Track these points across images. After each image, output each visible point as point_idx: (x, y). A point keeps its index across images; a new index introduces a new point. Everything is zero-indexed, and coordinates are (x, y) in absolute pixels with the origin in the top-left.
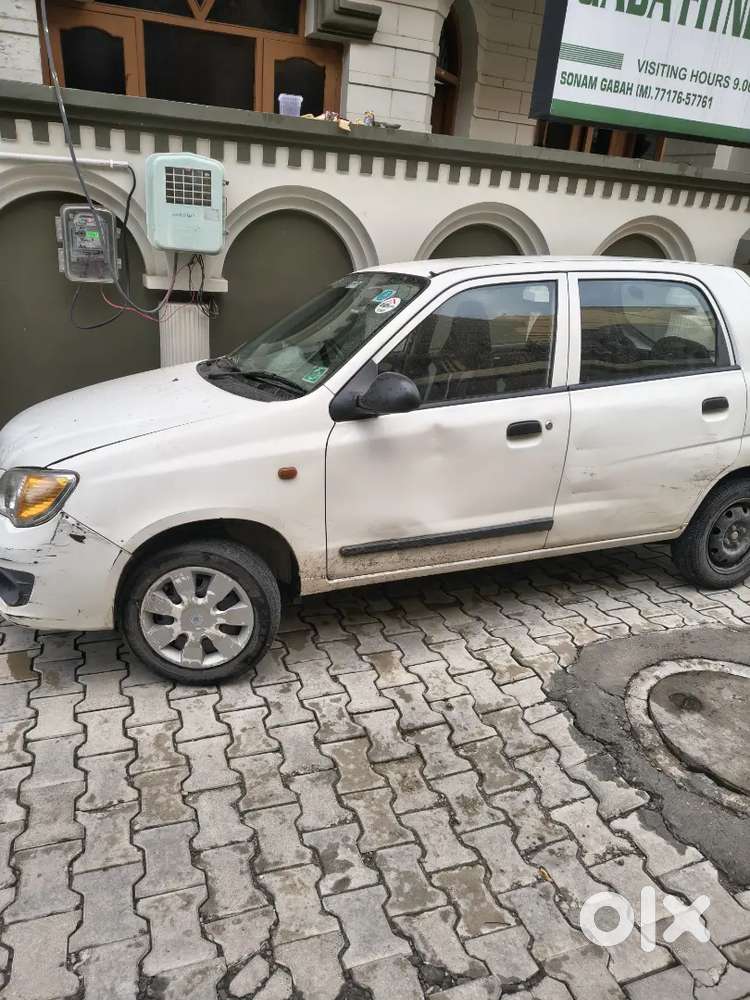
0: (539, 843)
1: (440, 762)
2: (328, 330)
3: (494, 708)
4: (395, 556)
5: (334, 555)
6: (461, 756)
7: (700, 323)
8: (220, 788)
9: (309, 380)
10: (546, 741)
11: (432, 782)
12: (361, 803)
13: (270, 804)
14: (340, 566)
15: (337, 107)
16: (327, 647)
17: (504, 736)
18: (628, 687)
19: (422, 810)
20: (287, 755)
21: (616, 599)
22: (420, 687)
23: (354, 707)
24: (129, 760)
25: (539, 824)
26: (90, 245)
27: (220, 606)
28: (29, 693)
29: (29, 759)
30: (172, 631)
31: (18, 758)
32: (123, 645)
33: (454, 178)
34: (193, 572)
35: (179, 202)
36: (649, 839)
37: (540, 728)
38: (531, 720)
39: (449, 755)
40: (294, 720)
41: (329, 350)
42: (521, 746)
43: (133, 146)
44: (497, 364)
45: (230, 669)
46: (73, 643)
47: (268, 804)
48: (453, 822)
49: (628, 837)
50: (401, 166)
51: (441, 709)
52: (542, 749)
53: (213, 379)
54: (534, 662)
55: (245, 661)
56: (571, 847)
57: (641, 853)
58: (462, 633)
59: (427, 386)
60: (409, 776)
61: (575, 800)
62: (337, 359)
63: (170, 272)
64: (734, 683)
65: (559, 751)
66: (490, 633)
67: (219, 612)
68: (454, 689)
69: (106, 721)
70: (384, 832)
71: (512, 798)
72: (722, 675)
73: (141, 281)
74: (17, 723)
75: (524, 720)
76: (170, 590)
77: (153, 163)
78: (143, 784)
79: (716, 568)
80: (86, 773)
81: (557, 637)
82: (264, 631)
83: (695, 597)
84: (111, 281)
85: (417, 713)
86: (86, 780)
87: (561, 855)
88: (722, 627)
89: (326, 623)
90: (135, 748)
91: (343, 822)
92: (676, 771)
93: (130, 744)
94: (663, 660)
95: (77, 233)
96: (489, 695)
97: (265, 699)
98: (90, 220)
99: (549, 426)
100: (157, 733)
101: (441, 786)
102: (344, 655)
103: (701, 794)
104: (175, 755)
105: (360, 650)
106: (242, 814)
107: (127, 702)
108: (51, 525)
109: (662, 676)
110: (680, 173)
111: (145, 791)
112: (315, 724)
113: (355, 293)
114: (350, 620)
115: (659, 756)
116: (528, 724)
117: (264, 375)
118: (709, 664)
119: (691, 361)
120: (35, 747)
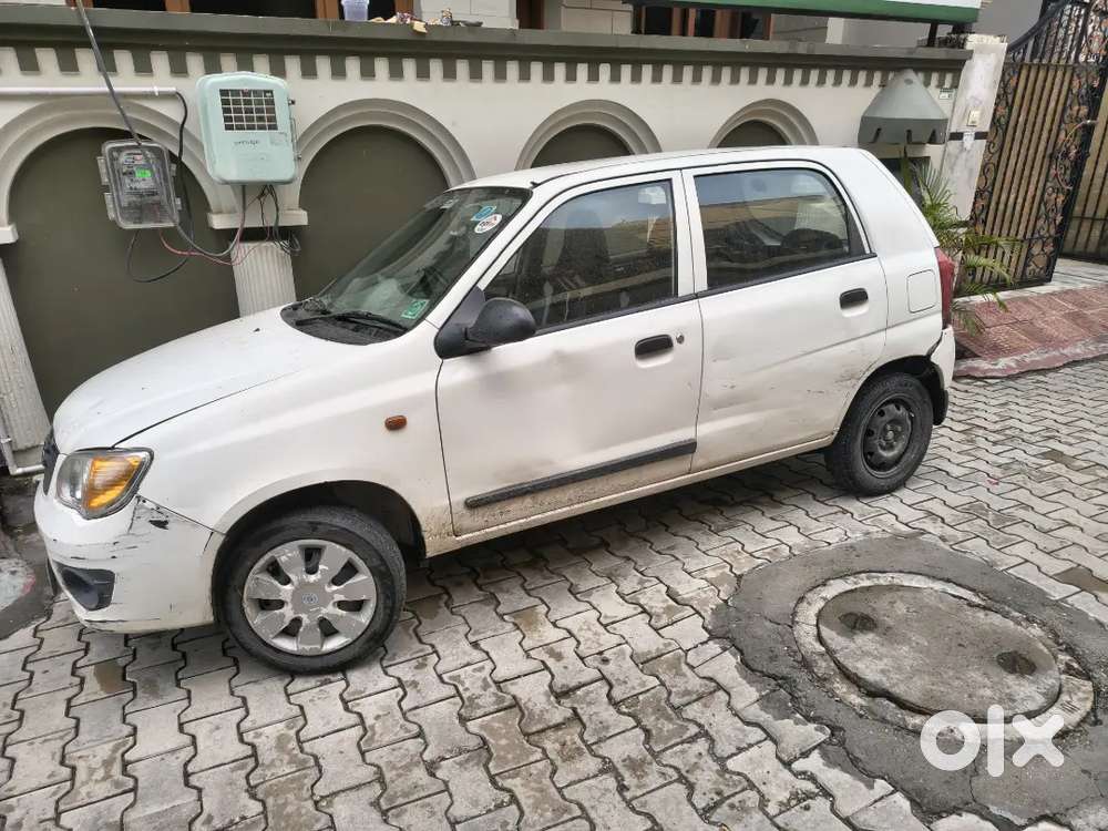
0: (717, 798)
1: (601, 723)
2: (426, 257)
3: (654, 655)
4: (528, 501)
5: (459, 508)
6: (624, 714)
7: (829, 211)
8: (357, 787)
9: (409, 315)
10: (713, 684)
11: (594, 747)
12: (518, 781)
13: (416, 797)
14: (469, 520)
15: (411, 7)
16: (463, 611)
17: (667, 684)
18: (794, 614)
19: (588, 778)
20: (430, 739)
21: (772, 518)
22: (572, 642)
23: (500, 674)
24: (249, 768)
25: (715, 777)
26: (142, 186)
27: (336, 581)
28: (124, 708)
29: (130, 783)
30: (283, 616)
31: (117, 784)
32: (227, 640)
33: (548, 77)
34: (300, 546)
35: (240, 128)
36: (834, 777)
37: (706, 671)
38: (695, 664)
39: (609, 713)
40: (433, 698)
41: (430, 278)
42: (687, 693)
43: (179, 69)
44: (618, 276)
45: (356, 650)
46: (170, 643)
47: (414, 797)
48: (622, 788)
49: (812, 778)
50: (488, 68)
51: (596, 664)
52: (711, 693)
53: (300, 325)
54: (692, 598)
55: (371, 639)
56: (752, 798)
57: (827, 794)
58: (611, 577)
59: (543, 308)
60: (569, 743)
61: (751, 746)
62: (438, 289)
63: (239, 208)
64: (908, 595)
65: (729, 694)
66: (641, 573)
67: (335, 588)
68: (608, 640)
69: (217, 728)
70: (547, 810)
71: (683, 752)
72: (891, 588)
73: (206, 221)
74: (112, 744)
75: (688, 664)
76: (275, 570)
77: (205, 86)
78: (268, 793)
79: (874, 472)
80: (200, 790)
81: (715, 567)
82: (389, 603)
83: (856, 506)
84: (172, 225)
85: (570, 672)
86: (200, 799)
87: (743, 808)
88: (888, 536)
89: (459, 584)
90: (254, 755)
91: (499, 806)
92: (856, 699)
93: (248, 751)
94: (829, 579)
95: (124, 174)
96: (646, 641)
97: (399, 679)
98: (138, 157)
99: (681, 340)
100: (278, 734)
101: (604, 750)
102: (483, 617)
103: (884, 720)
104: (300, 755)
105: (501, 609)
106: (384, 813)
107: (239, 702)
108: (126, 512)
109: (829, 596)
110: (791, 51)
111: (270, 802)
112: (458, 699)
113: (452, 214)
114: (486, 577)
115: (836, 685)
116: (692, 668)
117: (358, 316)
118: (878, 578)
119: (824, 252)
120: (139, 770)
